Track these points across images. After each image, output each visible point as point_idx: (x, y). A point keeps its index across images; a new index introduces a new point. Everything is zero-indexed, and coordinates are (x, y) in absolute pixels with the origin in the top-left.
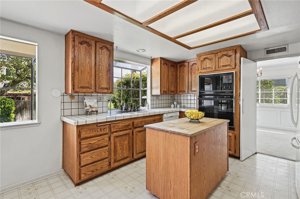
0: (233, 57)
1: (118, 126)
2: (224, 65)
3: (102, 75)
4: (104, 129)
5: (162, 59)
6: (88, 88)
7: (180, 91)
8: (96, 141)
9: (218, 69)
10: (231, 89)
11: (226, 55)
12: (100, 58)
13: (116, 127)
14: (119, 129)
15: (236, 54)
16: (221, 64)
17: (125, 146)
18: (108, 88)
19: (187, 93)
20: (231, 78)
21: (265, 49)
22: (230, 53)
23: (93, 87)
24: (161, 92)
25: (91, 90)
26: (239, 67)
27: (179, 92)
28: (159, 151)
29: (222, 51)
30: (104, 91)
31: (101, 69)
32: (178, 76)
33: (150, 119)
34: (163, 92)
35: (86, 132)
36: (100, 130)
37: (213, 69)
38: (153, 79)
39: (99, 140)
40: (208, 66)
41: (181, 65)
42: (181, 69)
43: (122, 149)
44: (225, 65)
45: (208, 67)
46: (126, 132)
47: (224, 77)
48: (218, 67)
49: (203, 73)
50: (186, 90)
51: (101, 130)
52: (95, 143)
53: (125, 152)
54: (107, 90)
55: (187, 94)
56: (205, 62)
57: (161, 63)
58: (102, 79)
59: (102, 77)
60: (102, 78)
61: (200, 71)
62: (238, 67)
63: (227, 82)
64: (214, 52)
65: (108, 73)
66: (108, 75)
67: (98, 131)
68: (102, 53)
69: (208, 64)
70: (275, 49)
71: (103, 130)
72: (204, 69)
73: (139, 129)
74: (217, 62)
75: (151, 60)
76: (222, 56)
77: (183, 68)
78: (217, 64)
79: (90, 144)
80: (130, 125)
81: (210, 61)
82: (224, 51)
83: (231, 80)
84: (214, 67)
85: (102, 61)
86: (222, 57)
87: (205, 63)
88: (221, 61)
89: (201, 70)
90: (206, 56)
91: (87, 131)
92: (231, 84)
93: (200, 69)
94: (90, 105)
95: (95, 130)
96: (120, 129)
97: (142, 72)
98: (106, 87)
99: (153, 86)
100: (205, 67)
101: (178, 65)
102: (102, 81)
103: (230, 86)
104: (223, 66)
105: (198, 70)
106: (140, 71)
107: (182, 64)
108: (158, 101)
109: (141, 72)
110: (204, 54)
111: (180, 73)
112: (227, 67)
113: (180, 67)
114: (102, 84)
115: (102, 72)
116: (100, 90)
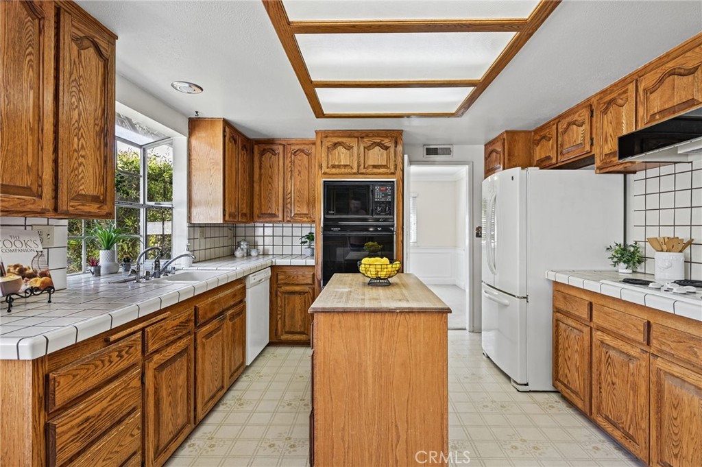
0: (392, 150)
1: (165, 330)
2: (376, 164)
3: (82, 145)
4: (130, 347)
5: (227, 123)
7: (262, 214)
8: (105, 403)
9: (364, 171)
10: (390, 214)
11: (379, 144)
12: (73, 78)
13: (160, 334)
15: (396, 147)
16: (371, 162)
17: (180, 392)
18: (99, 197)
19: (280, 218)
20: (389, 192)
21: (425, 145)
22: (387, 142)
24: (224, 215)
25: (41, 204)
26: (401, 173)
27: (259, 217)
28: (360, 365)
29: (371, 135)
31: (78, 121)
32: (256, 176)
35: (74, 376)
36: (117, 356)
37: (355, 170)
38: (194, 179)
39: (116, 396)
40: (342, 161)
41: (264, 150)
42: (263, 159)
43: (173, 405)
44: (378, 166)
45: (342, 164)
46: (182, 344)
47: (377, 188)
48: (364, 168)
49: (330, 176)
50: (277, 213)
51: (120, 356)
52: (103, 410)
53: (179, 411)
54: (98, 205)
55: (279, 222)
56: (337, 153)
57: (224, 136)
58: (81, 160)
59: (82, 153)
60: (83, 157)
61: (325, 169)
62: (399, 172)
63: (383, 200)
64: (356, 134)
65: (100, 140)
66: (99, 148)
67: (111, 362)
68: (81, 62)
69: (342, 157)
70: (437, 149)
71: (126, 353)
72: (334, 166)
73: (208, 326)
74: (362, 155)
75: (187, 121)
76: (370, 146)
77: (270, 158)
78: (362, 159)
79: (87, 420)
80: (189, 320)
81: (348, 152)
82: (374, 136)
83: (389, 195)
84: (355, 166)
85: (80, 91)
86: (372, 147)
87: (337, 155)
88: (370, 154)
89: (328, 167)
90: (339, 140)
91: (74, 373)
92: (391, 204)
93: (324, 165)
95: (103, 361)
96: (169, 339)
97: (148, 151)
98: (95, 194)
99: (195, 197)
100: (336, 163)
101: (256, 147)
103: (388, 207)
104: (375, 167)
105: (321, 167)
106: (141, 147)
107: (267, 147)
108: (203, 240)
109: (144, 150)
110: (332, 133)
111: (260, 168)
112: (382, 170)
113: (262, 153)
114: (82, 182)
115: (82, 134)
116: (74, 202)
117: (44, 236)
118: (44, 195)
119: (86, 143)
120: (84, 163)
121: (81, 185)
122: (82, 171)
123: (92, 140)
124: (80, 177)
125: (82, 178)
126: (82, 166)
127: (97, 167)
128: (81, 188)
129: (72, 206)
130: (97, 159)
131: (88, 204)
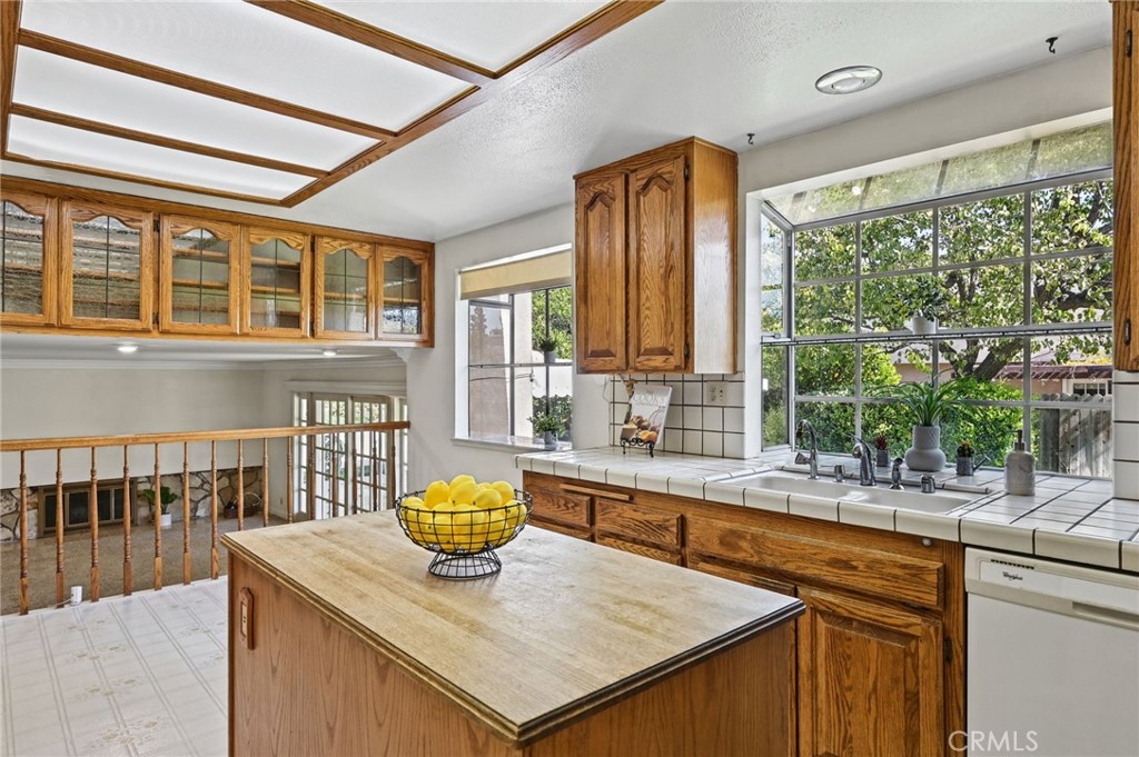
3: (648, 297)
4: (575, 505)
6: (608, 353)
13: (614, 515)
14: (622, 526)
18: (666, 348)
23: (620, 351)
25: (615, 362)
30: (653, 364)
33: (805, 539)
51: (566, 506)
54: (665, 358)
65: (667, 282)
66: (665, 293)
67: (559, 507)
71: (572, 508)
80: (666, 529)
85: (645, 242)
102: (646, 324)
114: (647, 335)
115: (647, 285)
116: (641, 358)
117: (717, 393)
118: (618, 354)
119: (651, 293)
120: (650, 314)
121: (647, 339)
122: (648, 324)
123: (657, 288)
124: (646, 331)
125: (648, 331)
126: (648, 319)
127: (662, 315)
130: (663, 307)
131: (654, 357)
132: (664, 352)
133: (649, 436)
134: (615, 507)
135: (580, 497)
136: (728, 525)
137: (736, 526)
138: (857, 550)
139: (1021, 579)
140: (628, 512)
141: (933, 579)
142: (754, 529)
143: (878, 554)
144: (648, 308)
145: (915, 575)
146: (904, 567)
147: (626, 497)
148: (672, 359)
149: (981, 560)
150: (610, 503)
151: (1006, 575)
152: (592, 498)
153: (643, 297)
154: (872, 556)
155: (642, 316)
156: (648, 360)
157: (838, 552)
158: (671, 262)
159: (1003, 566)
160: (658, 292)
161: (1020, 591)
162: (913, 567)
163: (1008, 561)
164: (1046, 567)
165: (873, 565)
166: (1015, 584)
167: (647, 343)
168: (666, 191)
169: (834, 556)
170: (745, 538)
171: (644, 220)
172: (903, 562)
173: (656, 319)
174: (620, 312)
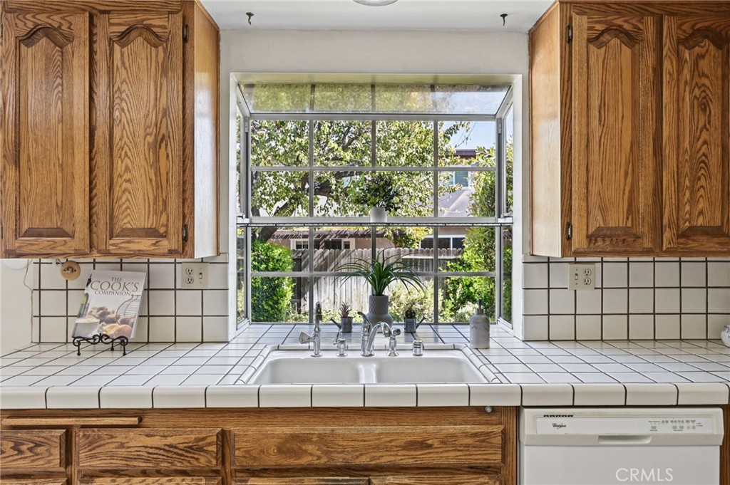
3: (128, 167)
4: (37, 445)
5: (576, 4)
6: (60, 232)
13: (111, 448)
14: (126, 458)
18: (154, 231)
23: (81, 230)
25: (72, 244)
30: (135, 247)
33: (378, 429)
34: (591, 238)
36: (12, 448)
51: (16, 447)
54: (153, 240)
57: (569, 40)
58: (127, 185)
59: (128, 176)
60: (126, 181)
68: (123, 63)
71: (29, 449)
80: (201, 449)
85: (122, 100)
94: (101, 309)
96: (136, 463)
98: (148, 226)
102: (124, 199)
106: (494, 116)
114: (126, 213)
115: (126, 153)
116: (115, 240)
117: (195, 276)
118: (76, 235)
119: (133, 163)
120: (130, 188)
121: (125, 217)
122: (127, 200)
123: (142, 157)
124: (124, 207)
125: (128, 208)
126: (127, 193)
127: (150, 190)
128: (126, 221)
129: (113, 245)
130: (151, 180)
131: (136, 240)
132: (151, 233)
133: (119, 330)
134: (112, 437)
135: (46, 433)
136: (288, 430)
137: (296, 429)
138: (431, 428)
139: (565, 426)
140: (137, 440)
141: (498, 440)
142: (320, 429)
143: (450, 429)
144: (128, 181)
145: (484, 441)
146: (474, 435)
147: (134, 420)
148: (164, 242)
149: (535, 417)
150: (103, 432)
151: (555, 425)
152: (68, 429)
153: (119, 167)
154: (445, 431)
155: (117, 189)
156: (129, 242)
157: (414, 434)
158: (163, 131)
159: (552, 418)
160: (143, 162)
161: (566, 436)
162: (482, 434)
163: (555, 414)
164: (580, 413)
165: (447, 441)
166: (561, 431)
167: (124, 222)
168: (156, 47)
169: (409, 439)
170: (310, 441)
171: (121, 74)
172: (473, 431)
173: (140, 194)
174: (81, 182)
